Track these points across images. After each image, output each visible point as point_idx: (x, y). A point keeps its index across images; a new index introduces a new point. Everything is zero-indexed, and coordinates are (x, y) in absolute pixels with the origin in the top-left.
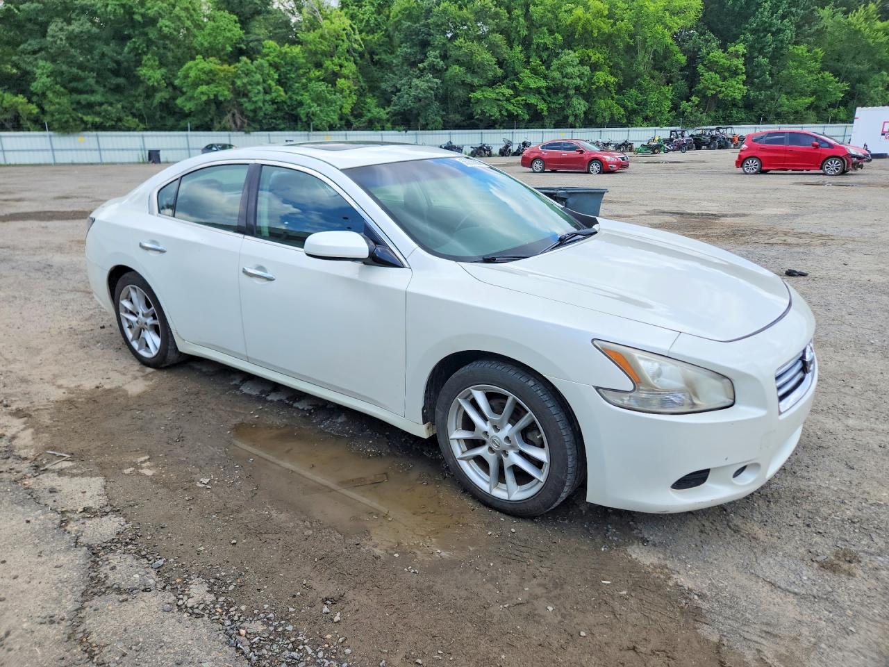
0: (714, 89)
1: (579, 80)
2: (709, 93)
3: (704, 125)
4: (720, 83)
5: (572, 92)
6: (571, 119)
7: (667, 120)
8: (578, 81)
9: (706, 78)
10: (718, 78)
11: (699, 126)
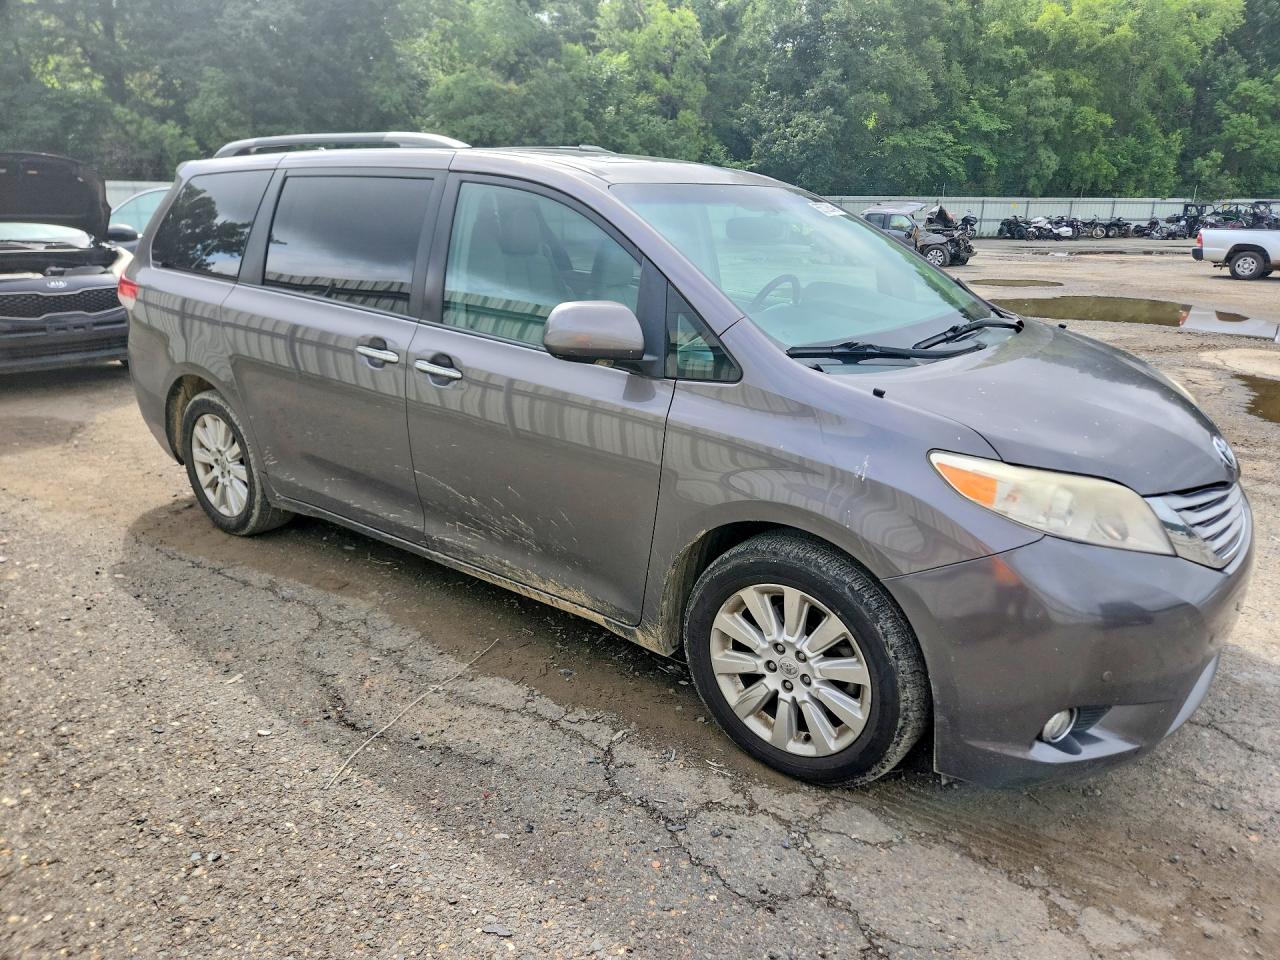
0: (1246, 141)
1: (1053, 119)
2: (1239, 147)
3: (1228, 196)
4: (1258, 132)
5: (1040, 138)
6: (1032, 182)
7: (1170, 188)
8: (1052, 122)
9: (1235, 123)
10: (1256, 124)
11: (1220, 198)
